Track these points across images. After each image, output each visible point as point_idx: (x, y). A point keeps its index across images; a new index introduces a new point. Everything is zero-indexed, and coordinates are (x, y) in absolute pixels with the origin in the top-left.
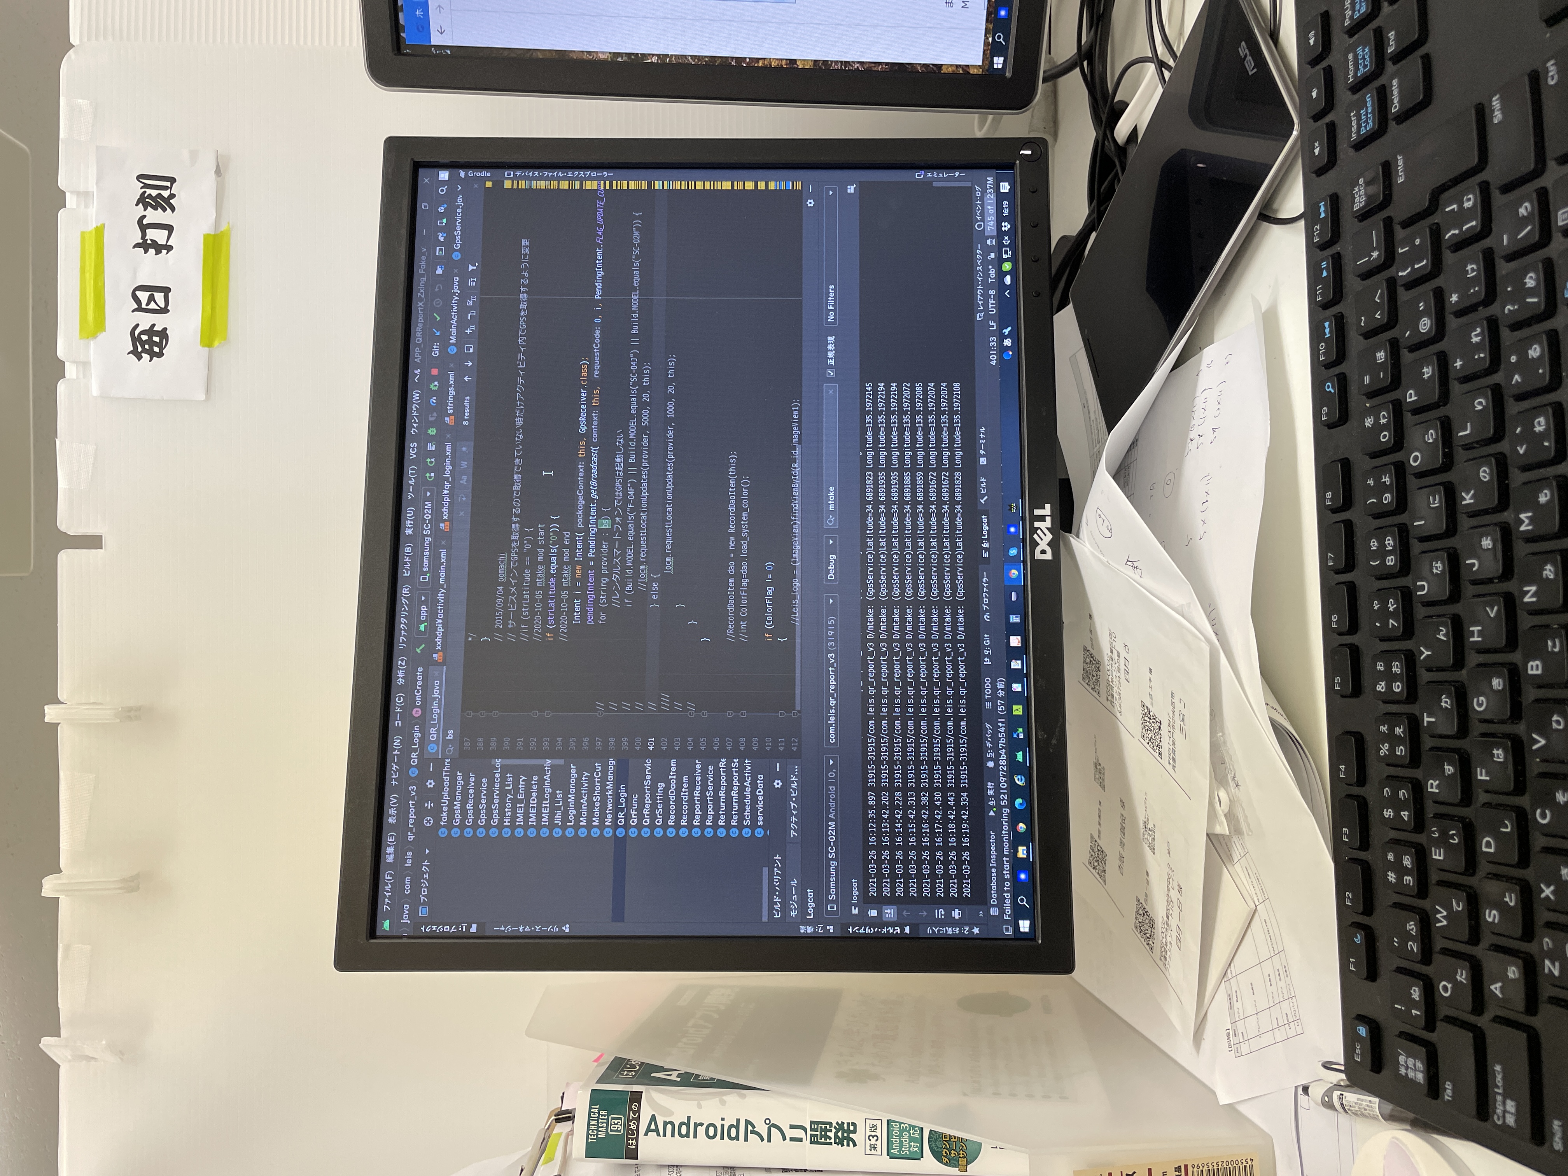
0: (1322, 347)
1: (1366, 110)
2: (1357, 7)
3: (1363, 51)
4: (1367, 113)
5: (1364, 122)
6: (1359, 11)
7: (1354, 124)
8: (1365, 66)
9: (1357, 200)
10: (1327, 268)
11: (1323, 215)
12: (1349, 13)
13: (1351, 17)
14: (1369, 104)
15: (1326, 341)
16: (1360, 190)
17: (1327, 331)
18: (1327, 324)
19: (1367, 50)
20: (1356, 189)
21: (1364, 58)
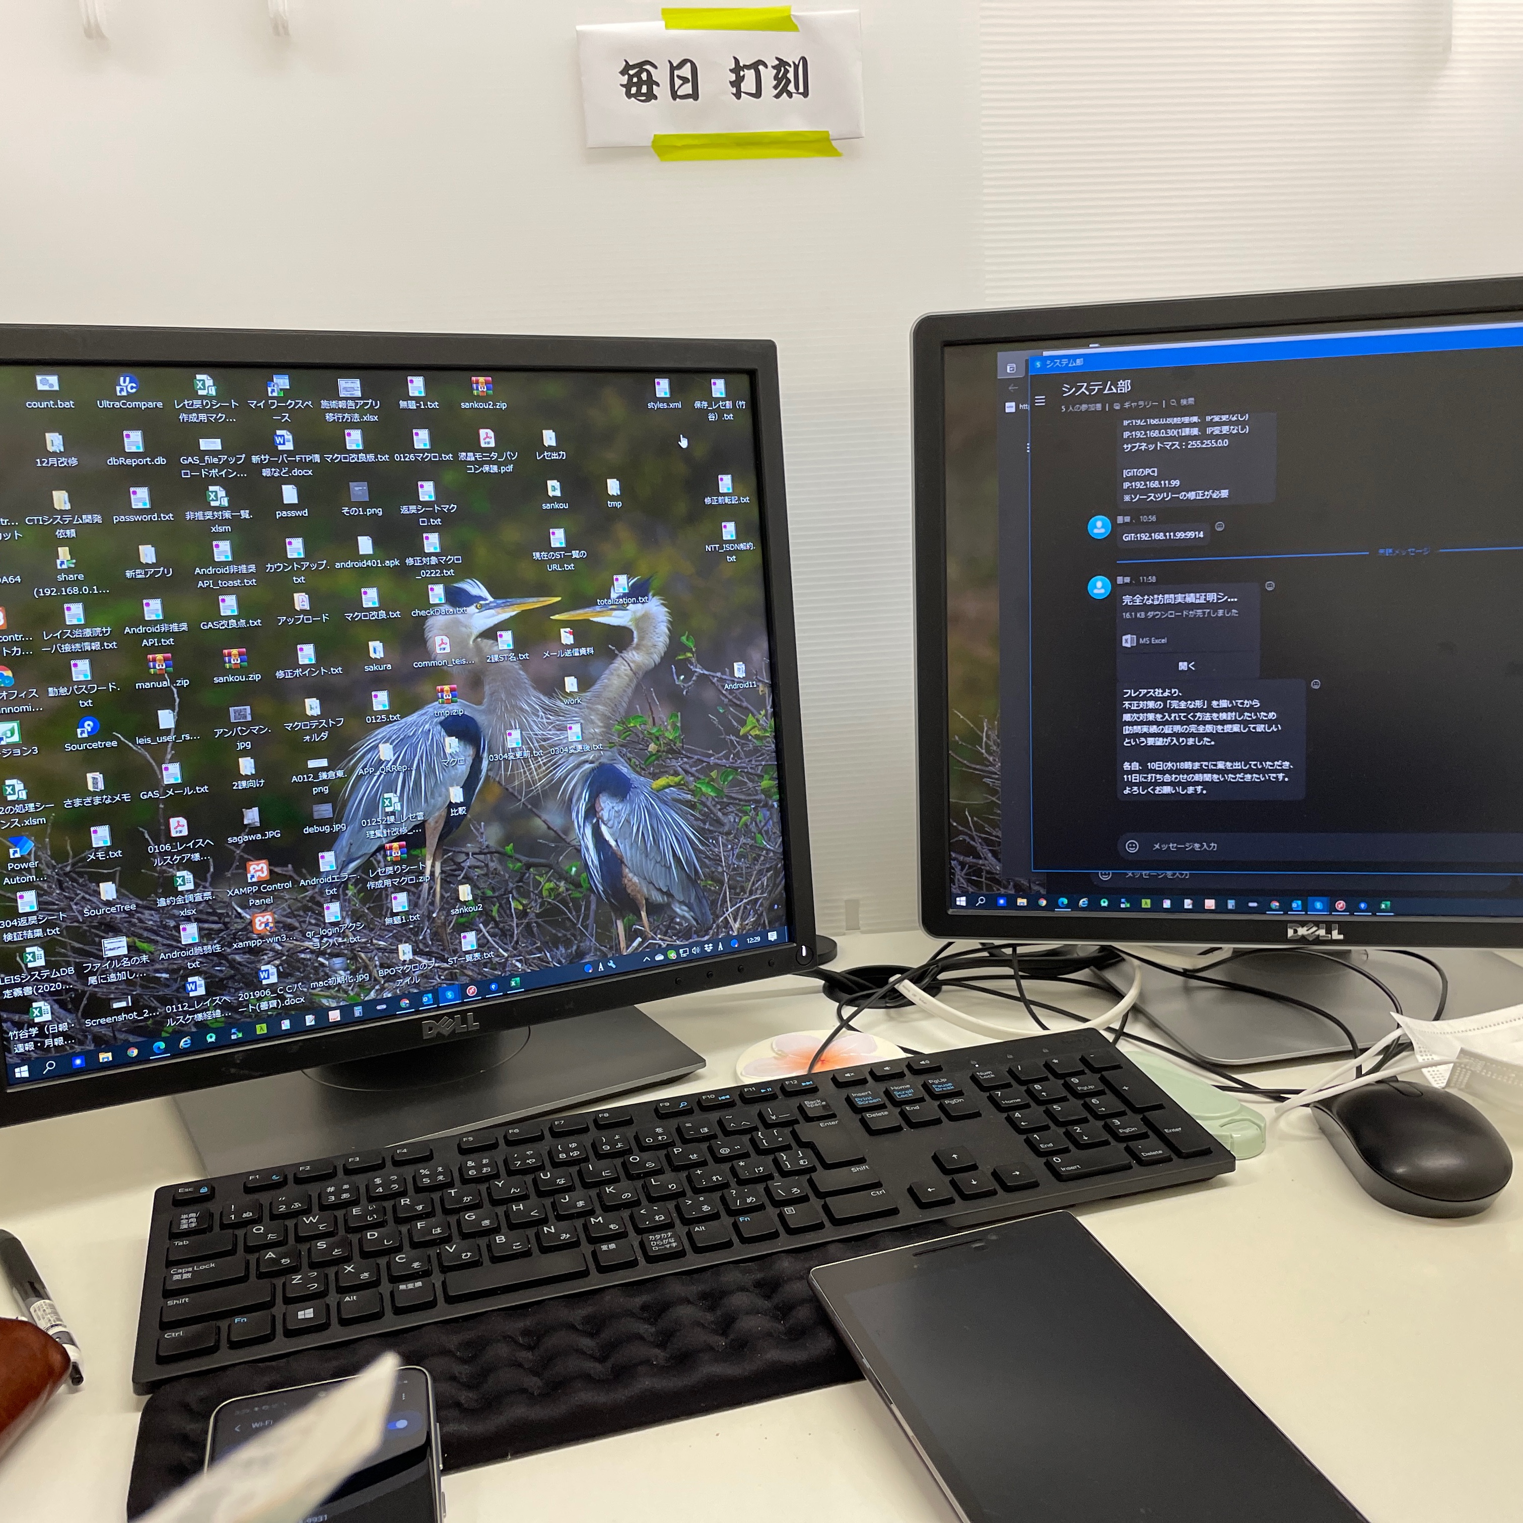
0: (712, 1097)
2: (939, 1086)
4: (869, 1100)
5: (863, 1100)
6: (937, 1088)
7: (863, 1094)
8: (899, 1095)
9: (812, 1102)
10: (767, 1091)
11: (804, 1086)
12: (937, 1082)
13: (933, 1083)
14: (874, 1101)
16: (818, 1104)
17: (724, 1098)
18: (728, 1097)
19: (910, 1095)
20: (819, 1101)
21: (905, 1093)
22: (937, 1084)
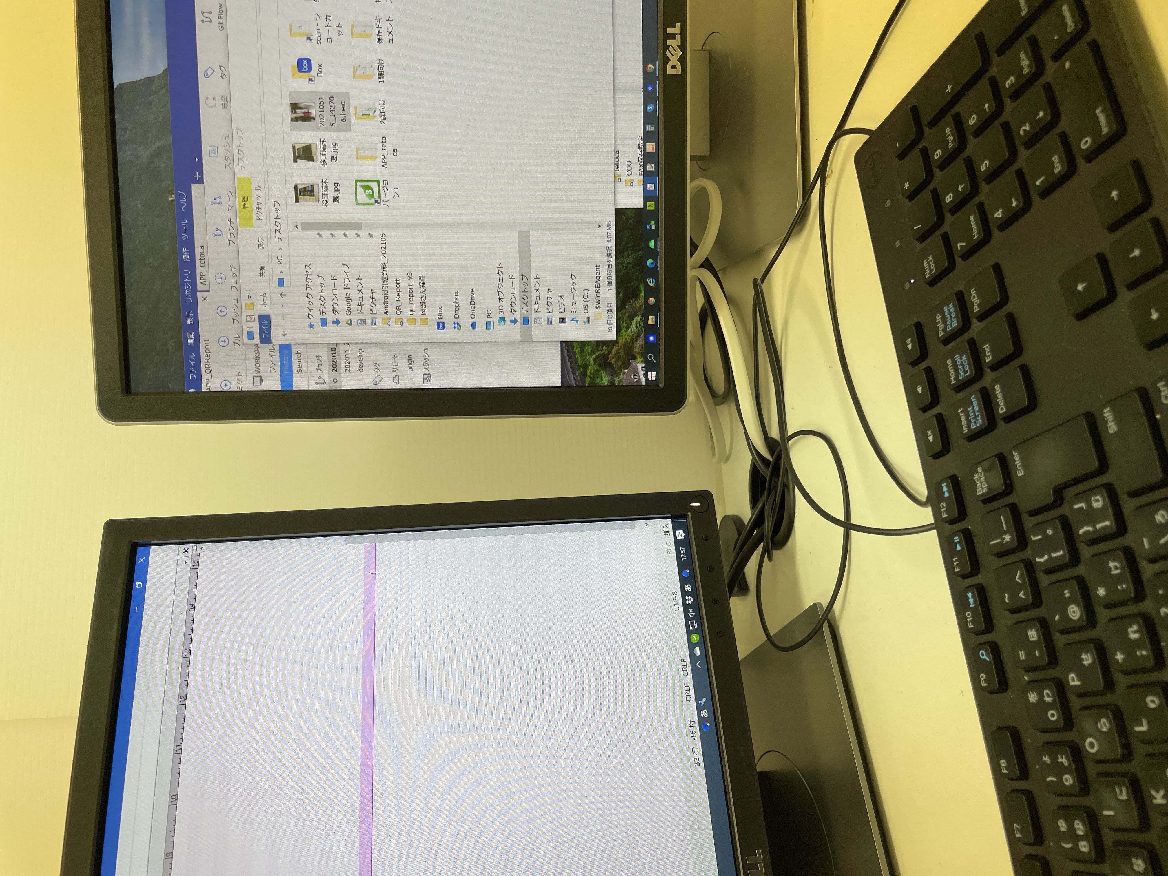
0: (969, 615)
1: (973, 409)
2: (949, 322)
3: (961, 359)
4: (974, 412)
5: (973, 419)
6: (951, 325)
7: (963, 418)
8: (965, 372)
9: (978, 485)
10: (960, 543)
11: (947, 495)
12: (941, 326)
13: (944, 330)
14: (975, 403)
15: (972, 610)
16: (980, 478)
17: (971, 601)
18: (970, 595)
19: (964, 358)
20: (976, 476)
21: (962, 364)
22: (946, 325)
